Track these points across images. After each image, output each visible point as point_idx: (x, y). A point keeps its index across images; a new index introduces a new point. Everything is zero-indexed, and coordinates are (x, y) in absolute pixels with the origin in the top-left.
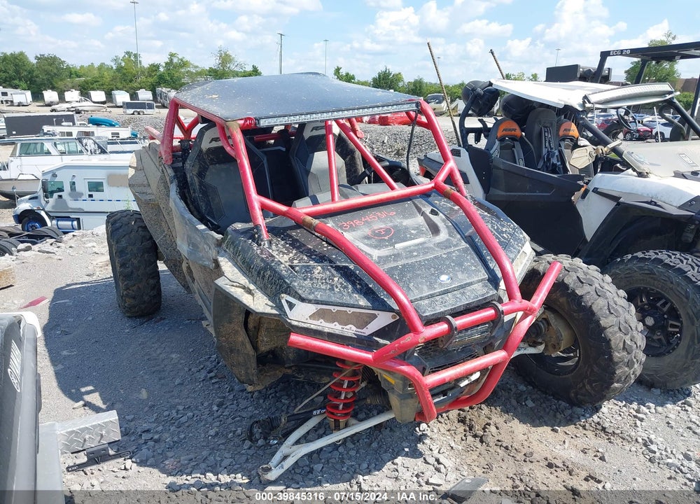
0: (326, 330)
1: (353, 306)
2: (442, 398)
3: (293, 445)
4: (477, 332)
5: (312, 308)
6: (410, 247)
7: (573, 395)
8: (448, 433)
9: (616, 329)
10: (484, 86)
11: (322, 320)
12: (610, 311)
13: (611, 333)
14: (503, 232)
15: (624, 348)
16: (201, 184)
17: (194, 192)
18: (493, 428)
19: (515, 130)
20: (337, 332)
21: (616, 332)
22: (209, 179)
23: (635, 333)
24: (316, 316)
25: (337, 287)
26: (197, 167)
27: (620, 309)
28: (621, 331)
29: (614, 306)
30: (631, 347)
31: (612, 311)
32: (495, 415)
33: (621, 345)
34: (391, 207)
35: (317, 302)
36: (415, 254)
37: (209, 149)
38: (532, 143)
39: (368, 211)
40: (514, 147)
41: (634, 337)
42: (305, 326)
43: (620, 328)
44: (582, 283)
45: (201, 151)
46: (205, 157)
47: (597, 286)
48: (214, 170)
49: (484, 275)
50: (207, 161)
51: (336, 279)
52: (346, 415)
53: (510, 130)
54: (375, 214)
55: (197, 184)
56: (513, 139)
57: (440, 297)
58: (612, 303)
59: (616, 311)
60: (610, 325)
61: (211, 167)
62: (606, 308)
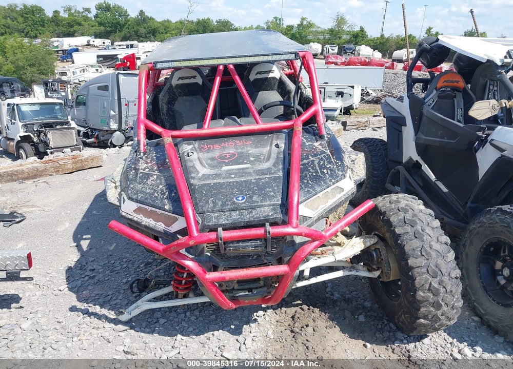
0: (144, 223)
1: (160, 208)
2: (247, 293)
3: (149, 301)
4: (251, 246)
5: (135, 206)
6: (233, 170)
7: (396, 320)
8: (276, 323)
9: (424, 270)
10: (431, 42)
11: (141, 215)
12: (421, 253)
13: (418, 273)
14: (325, 168)
15: (429, 290)
16: (169, 110)
17: (163, 115)
18: (310, 330)
19: (457, 82)
20: (151, 226)
21: (423, 273)
22: (178, 106)
23: (446, 279)
24: (137, 211)
25: (157, 193)
26: (167, 97)
27: (433, 254)
28: (428, 273)
29: (428, 249)
30: (438, 290)
31: (424, 254)
32: (322, 320)
33: (427, 286)
34: (252, 137)
35: (137, 201)
36: (233, 176)
37: (177, 85)
38: (475, 95)
39: (230, 139)
40: (455, 97)
41: (442, 281)
42: (130, 217)
43: (428, 270)
44: (405, 223)
45: (171, 86)
46: (175, 90)
47: (419, 228)
48: (181, 101)
49: (278, 201)
50: (177, 94)
51: (161, 186)
52: (186, 289)
53: (452, 82)
54: (233, 142)
55: (165, 109)
56: (455, 89)
57: (228, 212)
58: (426, 247)
59: (428, 254)
60: (418, 265)
61: (179, 98)
62: (419, 249)
